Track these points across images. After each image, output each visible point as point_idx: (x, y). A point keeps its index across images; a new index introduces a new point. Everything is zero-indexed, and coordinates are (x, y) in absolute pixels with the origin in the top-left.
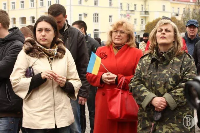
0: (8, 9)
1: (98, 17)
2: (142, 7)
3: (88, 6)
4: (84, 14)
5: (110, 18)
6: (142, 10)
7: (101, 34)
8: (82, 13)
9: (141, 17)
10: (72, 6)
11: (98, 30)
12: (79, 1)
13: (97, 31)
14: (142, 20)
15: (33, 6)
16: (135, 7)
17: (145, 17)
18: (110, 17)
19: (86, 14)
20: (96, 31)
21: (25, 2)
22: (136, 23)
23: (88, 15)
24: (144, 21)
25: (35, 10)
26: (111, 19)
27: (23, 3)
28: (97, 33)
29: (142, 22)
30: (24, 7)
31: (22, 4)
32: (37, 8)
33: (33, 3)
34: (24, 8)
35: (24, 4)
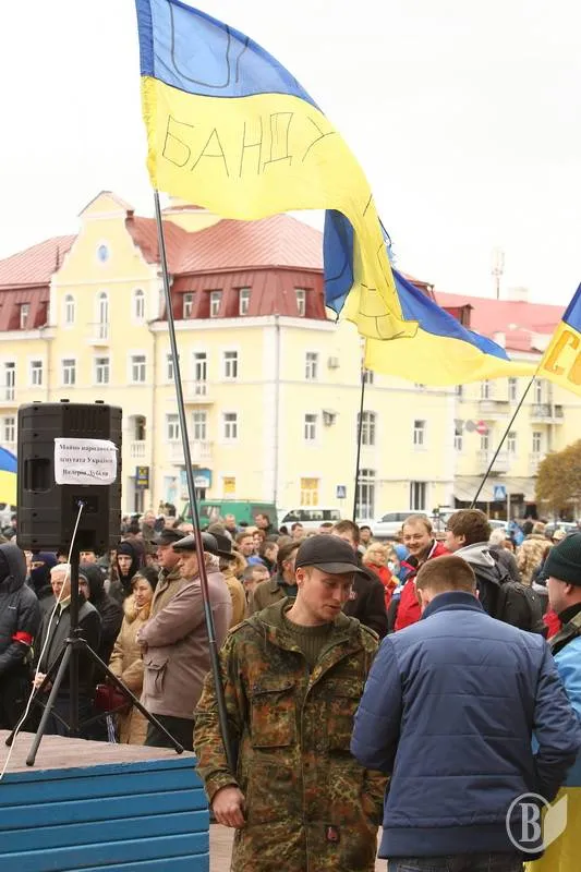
0: (48, 385)
1: (372, 427)
2: (539, 390)
3: (339, 386)
4: (325, 413)
5: (418, 430)
6: (539, 400)
7: (382, 486)
8: (317, 411)
9: (534, 425)
10: (282, 387)
11: (372, 473)
12: (308, 368)
13: (368, 478)
14: (536, 439)
15: (143, 378)
16: (514, 389)
17: (549, 426)
18: (418, 424)
19: (332, 413)
20: (365, 478)
21: (111, 362)
22: (513, 448)
23: (337, 419)
24: (544, 440)
25: (149, 391)
26: (421, 433)
27: (103, 366)
28: (368, 484)
29: (537, 446)
30: (106, 381)
31: (100, 370)
32: (155, 387)
33: (143, 367)
34: (109, 383)
35: (107, 370)
